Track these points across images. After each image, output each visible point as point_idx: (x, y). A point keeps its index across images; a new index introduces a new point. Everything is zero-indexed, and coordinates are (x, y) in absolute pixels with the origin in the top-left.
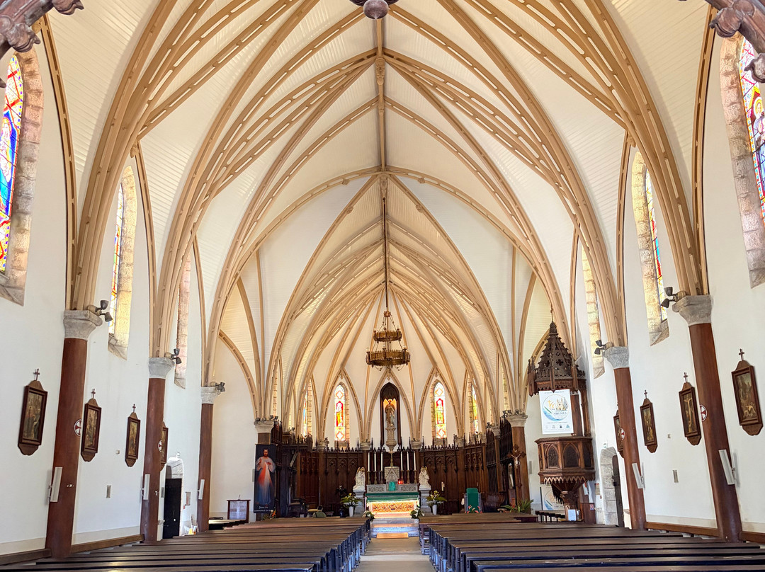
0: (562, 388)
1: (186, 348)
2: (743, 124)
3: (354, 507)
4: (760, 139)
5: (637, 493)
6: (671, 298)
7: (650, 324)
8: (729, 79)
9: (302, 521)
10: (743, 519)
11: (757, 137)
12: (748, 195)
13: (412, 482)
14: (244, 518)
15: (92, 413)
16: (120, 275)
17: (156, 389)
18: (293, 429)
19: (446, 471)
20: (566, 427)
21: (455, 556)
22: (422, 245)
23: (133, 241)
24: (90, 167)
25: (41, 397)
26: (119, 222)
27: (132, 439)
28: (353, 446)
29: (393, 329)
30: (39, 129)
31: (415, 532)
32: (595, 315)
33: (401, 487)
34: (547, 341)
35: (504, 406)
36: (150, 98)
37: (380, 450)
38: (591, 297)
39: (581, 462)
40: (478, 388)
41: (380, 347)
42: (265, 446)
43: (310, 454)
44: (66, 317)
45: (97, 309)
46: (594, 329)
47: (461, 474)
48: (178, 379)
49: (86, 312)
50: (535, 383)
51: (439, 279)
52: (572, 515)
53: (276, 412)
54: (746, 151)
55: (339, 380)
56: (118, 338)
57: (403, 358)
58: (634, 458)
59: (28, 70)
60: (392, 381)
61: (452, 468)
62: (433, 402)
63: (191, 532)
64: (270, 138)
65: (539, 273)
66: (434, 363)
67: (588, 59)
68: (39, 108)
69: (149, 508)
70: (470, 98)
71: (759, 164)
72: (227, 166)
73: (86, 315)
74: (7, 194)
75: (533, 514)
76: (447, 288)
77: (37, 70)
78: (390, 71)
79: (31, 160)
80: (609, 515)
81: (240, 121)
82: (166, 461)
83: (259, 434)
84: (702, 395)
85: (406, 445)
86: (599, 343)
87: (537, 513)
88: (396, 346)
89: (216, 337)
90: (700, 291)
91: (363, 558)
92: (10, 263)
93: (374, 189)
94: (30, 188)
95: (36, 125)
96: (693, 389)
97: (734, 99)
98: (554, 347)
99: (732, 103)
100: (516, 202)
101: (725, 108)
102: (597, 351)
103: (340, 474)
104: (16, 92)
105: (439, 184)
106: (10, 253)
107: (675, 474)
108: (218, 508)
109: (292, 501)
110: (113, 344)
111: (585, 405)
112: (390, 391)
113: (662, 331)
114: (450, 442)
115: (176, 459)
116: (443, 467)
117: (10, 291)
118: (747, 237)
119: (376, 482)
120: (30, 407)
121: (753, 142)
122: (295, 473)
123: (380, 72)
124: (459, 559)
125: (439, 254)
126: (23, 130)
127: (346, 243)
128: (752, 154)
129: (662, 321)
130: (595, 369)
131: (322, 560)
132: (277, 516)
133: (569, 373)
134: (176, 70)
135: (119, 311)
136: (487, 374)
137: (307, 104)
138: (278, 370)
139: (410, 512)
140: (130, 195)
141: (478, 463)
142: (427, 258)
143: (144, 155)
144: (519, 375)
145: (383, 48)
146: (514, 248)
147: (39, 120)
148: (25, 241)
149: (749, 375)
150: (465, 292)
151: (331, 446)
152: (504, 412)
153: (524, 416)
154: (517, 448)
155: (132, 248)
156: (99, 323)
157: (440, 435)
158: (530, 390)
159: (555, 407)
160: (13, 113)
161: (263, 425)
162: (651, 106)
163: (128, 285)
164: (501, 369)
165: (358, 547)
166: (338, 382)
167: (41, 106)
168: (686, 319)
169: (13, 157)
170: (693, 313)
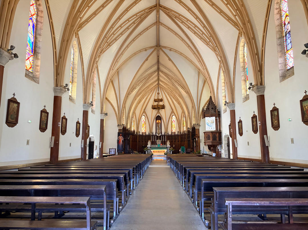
0: (213, 116)
1: (95, 102)
2: (281, 26)
3: (147, 151)
4: (287, 31)
5: (235, 148)
6: (251, 86)
7: (243, 96)
8: (277, 11)
9: (132, 155)
10: (270, 156)
11: (286, 31)
12: (281, 51)
13: (165, 144)
14: (114, 154)
15: (64, 120)
16: (73, 77)
17: (85, 114)
18: (129, 128)
19: (175, 142)
20: (213, 128)
21: (179, 166)
22: (170, 72)
23: (77, 66)
24: (61, 39)
25: (46, 114)
26: (72, 59)
27: (78, 129)
28: (147, 134)
29: (160, 98)
30: (42, 24)
31: (165, 159)
32: (224, 93)
33: (161, 146)
34: (209, 102)
35: (194, 122)
36: (81, 17)
37: (155, 135)
38: (223, 88)
39: (218, 139)
40: (185, 117)
41: (156, 103)
42: (121, 133)
43: (134, 136)
44: (54, 89)
45: (65, 87)
46: (224, 98)
47: (179, 143)
48: (92, 111)
49: (61, 87)
50: (204, 115)
51: (175, 83)
52: (214, 155)
53: (124, 123)
54: (282, 36)
55: (143, 114)
56: (73, 97)
57: (163, 107)
58: (235, 138)
59: (38, 3)
60: (159, 115)
61: (177, 141)
62: (172, 121)
63: (97, 157)
64: (122, 34)
65: (206, 80)
66: (172, 109)
67: (228, 5)
68: (42, 17)
69: (84, 150)
70: (187, 21)
71: (286, 40)
72: (107, 43)
73: (61, 88)
74: (32, 46)
75: (201, 154)
76: (177, 86)
77: (41, 3)
78: (161, 12)
79: (40, 35)
80: (226, 155)
81: (112, 27)
82: (89, 136)
83: (119, 129)
84: (260, 118)
85: (163, 134)
86: (226, 102)
87: (203, 154)
88: (161, 103)
89: (105, 99)
90: (261, 84)
91: (150, 166)
92: (34, 70)
93: (155, 53)
94: (40, 44)
95: (42, 23)
96: (256, 116)
97: (278, 18)
98: (211, 104)
99: (278, 19)
100: (201, 57)
101: (275, 21)
102: (225, 105)
103: (143, 142)
104: (34, 11)
105: (176, 51)
106: (34, 66)
107: (248, 143)
108: (106, 151)
109: (129, 149)
110: (71, 99)
111: (220, 122)
112: (158, 118)
113: (247, 98)
114: (176, 133)
115: (92, 136)
116: (174, 140)
117: (35, 79)
118: (280, 65)
119: (154, 144)
120: (43, 117)
121: (284, 32)
122: (130, 141)
123: (158, 12)
124: (180, 167)
125: (175, 75)
126: (37, 24)
127: (146, 71)
128: (284, 37)
129: (247, 95)
130: (224, 110)
131: (136, 166)
132: (125, 153)
133: (215, 112)
134: (89, 7)
135: (73, 88)
136: (189, 113)
137: (134, 23)
138: (124, 110)
139: (164, 153)
140: (75, 51)
141: (185, 139)
142: (171, 76)
143: (80, 37)
144: (199, 113)
145: (159, 4)
146: (199, 72)
147: (42, 21)
148: (39, 63)
149: (276, 111)
150: (183, 88)
151: (141, 134)
152: (193, 124)
153: (200, 125)
154: (197, 135)
155: (77, 68)
156: (65, 91)
157: (173, 131)
158: (203, 117)
159: (210, 122)
160: (33, 18)
161: (120, 127)
162: (249, 21)
163: (76, 80)
164: (193, 111)
165: (148, 163)
166: (143, 115)
167: (43, 16)
168: (256, 93)
169: (34, 34)
170: (259, 91)
